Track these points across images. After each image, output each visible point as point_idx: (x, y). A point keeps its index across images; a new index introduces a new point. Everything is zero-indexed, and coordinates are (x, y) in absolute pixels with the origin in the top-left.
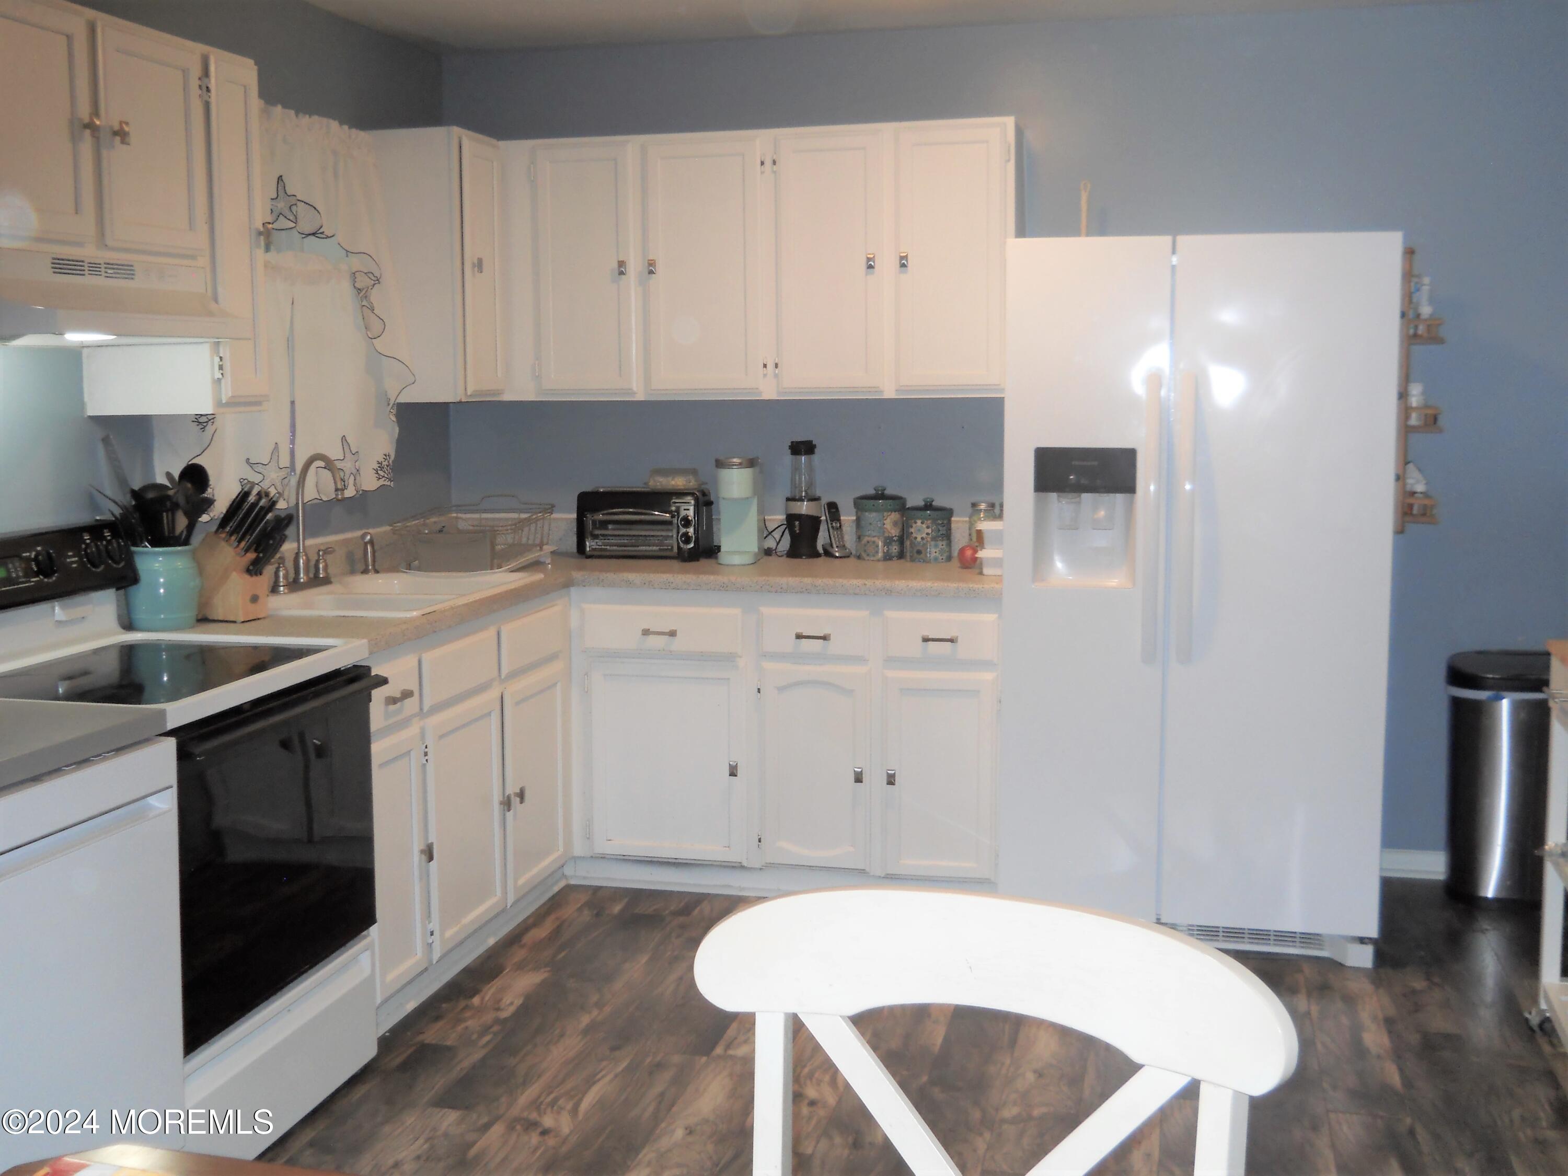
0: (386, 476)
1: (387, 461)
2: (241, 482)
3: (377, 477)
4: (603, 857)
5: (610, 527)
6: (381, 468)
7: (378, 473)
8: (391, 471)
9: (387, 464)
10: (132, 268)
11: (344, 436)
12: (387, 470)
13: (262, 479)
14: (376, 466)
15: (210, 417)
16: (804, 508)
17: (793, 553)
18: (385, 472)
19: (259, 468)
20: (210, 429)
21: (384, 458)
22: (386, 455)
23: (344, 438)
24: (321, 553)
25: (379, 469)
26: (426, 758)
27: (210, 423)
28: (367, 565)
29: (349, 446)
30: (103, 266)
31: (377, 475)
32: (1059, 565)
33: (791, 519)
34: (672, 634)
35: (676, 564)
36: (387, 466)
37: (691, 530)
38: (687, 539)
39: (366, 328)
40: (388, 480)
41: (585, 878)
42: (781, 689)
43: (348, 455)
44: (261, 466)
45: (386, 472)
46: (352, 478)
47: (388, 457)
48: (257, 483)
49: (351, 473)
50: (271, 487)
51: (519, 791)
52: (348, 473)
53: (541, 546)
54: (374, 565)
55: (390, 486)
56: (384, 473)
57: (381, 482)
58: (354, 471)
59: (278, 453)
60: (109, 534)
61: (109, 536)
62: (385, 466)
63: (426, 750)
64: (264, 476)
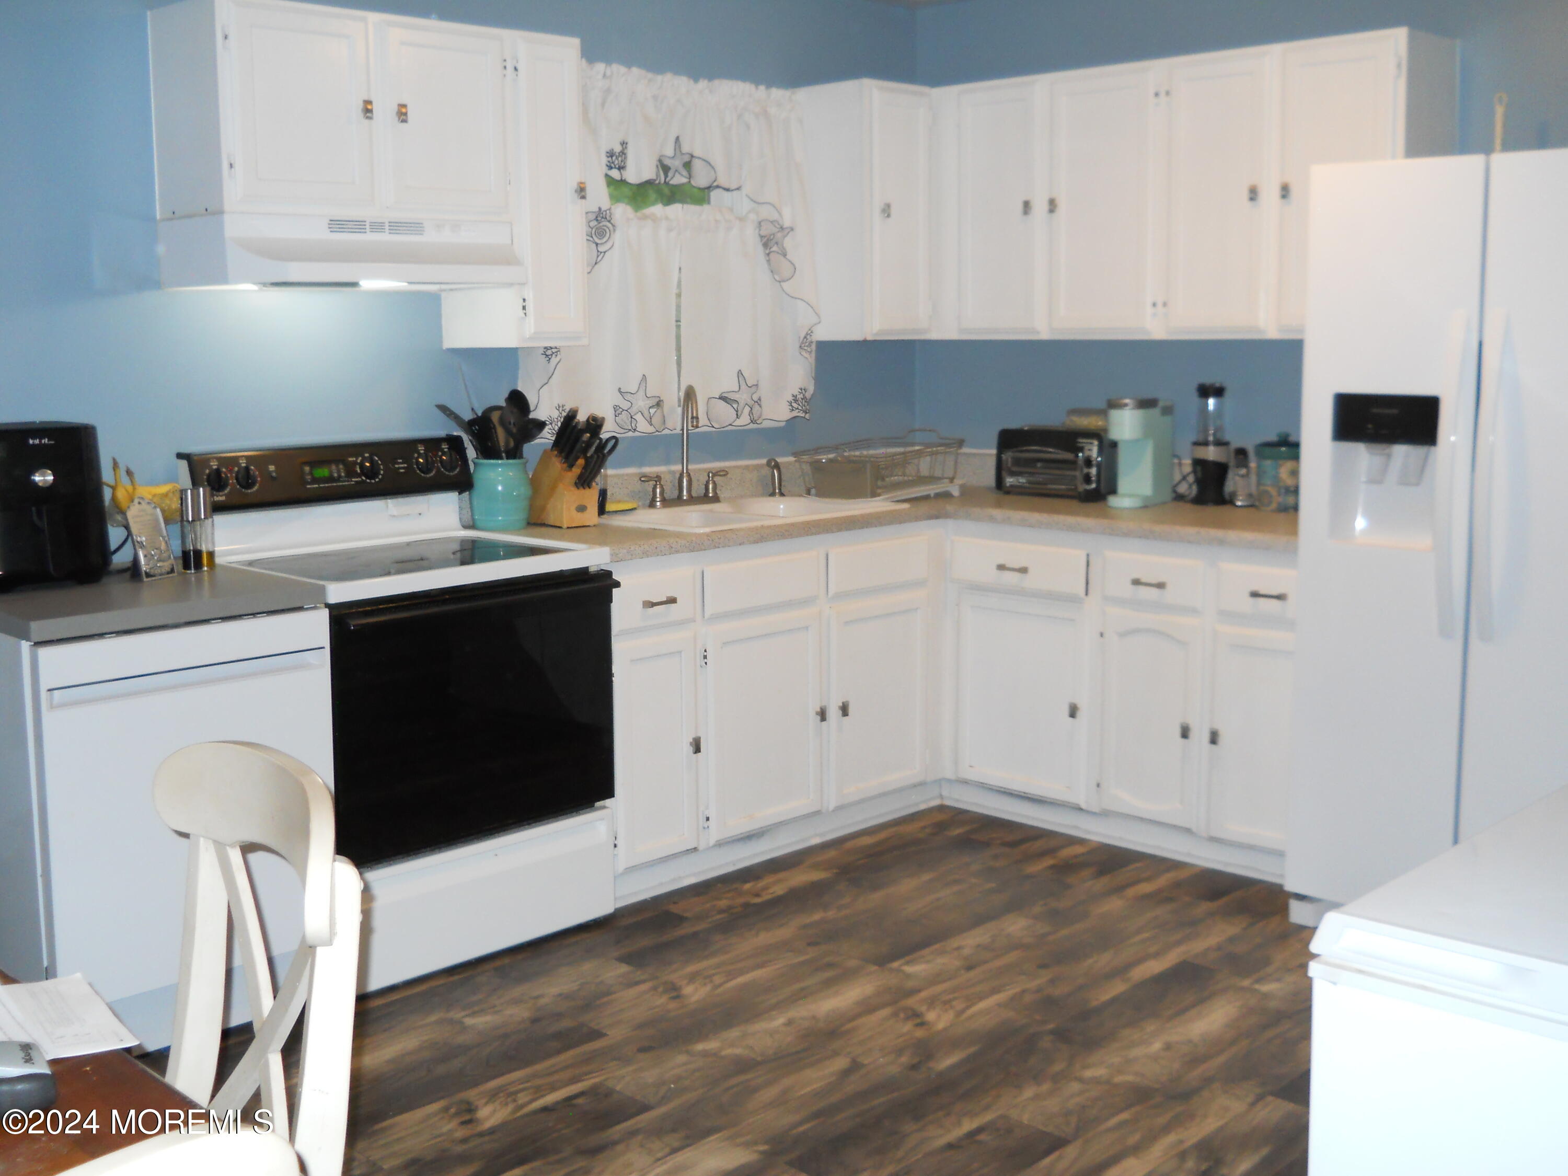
0: (800, 408)
1: (802, 394)
2: (614, 408)
3: (790, 409)
4: (965, 782)
5: (1039, 465)
6: (796, 401)
7: (791, 406)
8: (806, 404)
9: (802, 397)
10: (421, 225)
11: (740, 370)
12: (802, 403)
13: (630, 406)
14: (790, 398)
15: (554, 350)
16: (1211, 453)
17: (1200, 500)
18: (799, 405)
19: (628, 397)
20: (554, 360)
21: (799, 392)
22: (801, 389)
23: (740, 373)
24: (711, 475)
25: (793, 401)
26: (706, 660)
27: (554, 356)
28: (774, 489)
29: (745, 379)
30: (387, 225)
31: (791, 408)
32: (1360, 523)
33: (1199, 463)
34: (1024, 570)
35: (1075, 504)
36: (802, 399)
37: (1094, 471)
38: (1087, 479)
39: (772, 272)
40: (802, 412)
41: (957, 801)
42: (1123, 635)
43: (743, 386)
44: (629, 395)
45: (801, 405)
46: (747, 409)
47: (803, 391)
48: (626, 409)
49: (747, 404)
50: (638, 415)
51: (841, 705)
52: (742, 404)
53: (952, 480)
54: (780, 489)
55: (804, 418)
56: (797, 406)
57: (795, 413)
58: (751, 403)
59: (646, 384)
60: (446, 447)
61: (446, 448)
62: (800, 399)
63: (705, 654)
64: (632, 404)
